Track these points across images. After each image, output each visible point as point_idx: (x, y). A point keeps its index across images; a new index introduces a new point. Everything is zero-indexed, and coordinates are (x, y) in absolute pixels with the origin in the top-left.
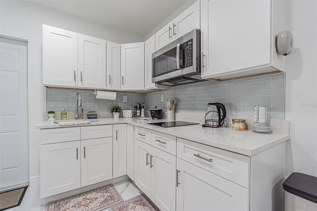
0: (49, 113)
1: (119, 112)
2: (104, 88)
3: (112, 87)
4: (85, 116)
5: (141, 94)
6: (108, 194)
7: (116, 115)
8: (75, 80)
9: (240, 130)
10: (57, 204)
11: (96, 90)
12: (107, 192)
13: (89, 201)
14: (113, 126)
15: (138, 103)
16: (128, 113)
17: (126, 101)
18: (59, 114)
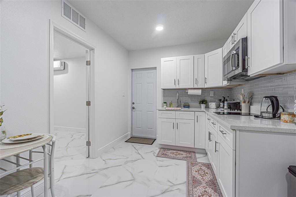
0: (164, 103)
1: (205, 104)
2: (192, 87)
3: (198, 86)
4: (182, 106)
5: (227, 89)
6: (190, 155)
7: (203, 106)
8: (175, 84)
9: (285, 122)
10: (165, 149)
11: (188, 89)
12: (190, 154)
13: (178, 154)
14: (195, 113)
15: (223, 97)
16: (213, 105)
17: (213, 96)
18: (168, 104)
